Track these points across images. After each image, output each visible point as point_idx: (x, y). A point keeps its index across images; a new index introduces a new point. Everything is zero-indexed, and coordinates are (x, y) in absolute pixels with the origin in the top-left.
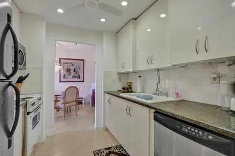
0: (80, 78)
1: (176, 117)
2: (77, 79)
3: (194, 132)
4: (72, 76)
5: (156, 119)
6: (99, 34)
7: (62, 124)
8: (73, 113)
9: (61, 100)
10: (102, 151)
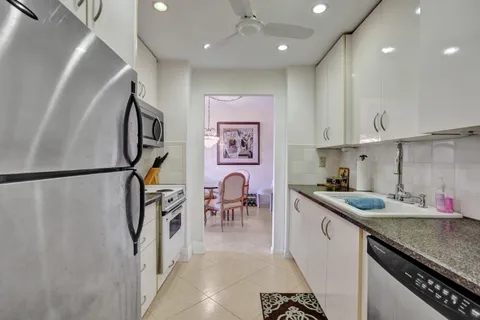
0: (252, 157)
1: (406, 253)
2: (246, 160)
3: (440, 292)
4: (238, 153)
5: (371, 251)
6: (280, 73)
7: (218, 237)
8: (237, 222)
9: (218, 196)
10: (276, 296)
